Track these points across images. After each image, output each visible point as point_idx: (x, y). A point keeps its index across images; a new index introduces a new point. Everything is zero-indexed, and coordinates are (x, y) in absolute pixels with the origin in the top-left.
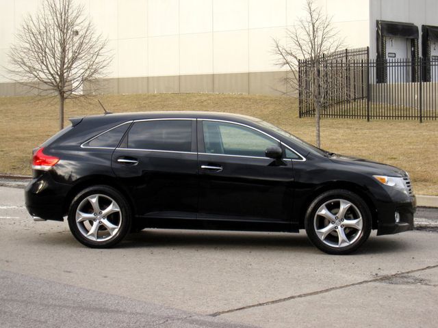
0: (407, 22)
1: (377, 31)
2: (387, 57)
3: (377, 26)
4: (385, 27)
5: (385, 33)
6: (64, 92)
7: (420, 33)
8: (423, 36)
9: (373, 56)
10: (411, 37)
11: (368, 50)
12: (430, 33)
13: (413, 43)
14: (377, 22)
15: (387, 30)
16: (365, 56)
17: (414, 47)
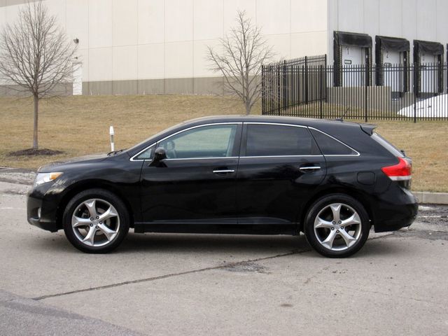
0: (362, 32)
1: (334, 41)
2: (343, 64)
3: (334, 36)
4: (341, 37)
5: (341, 43)
6: (38, 93)
7: (374, 43)
8: (376, 45)
9: (330, 62)
10: (365, 46)
11: (326, 58)
12: (382, 42)
13: (368, 52)
14: (334, 32)
15: (343, 40)
16: (323, 63)
17: (368, 55)
